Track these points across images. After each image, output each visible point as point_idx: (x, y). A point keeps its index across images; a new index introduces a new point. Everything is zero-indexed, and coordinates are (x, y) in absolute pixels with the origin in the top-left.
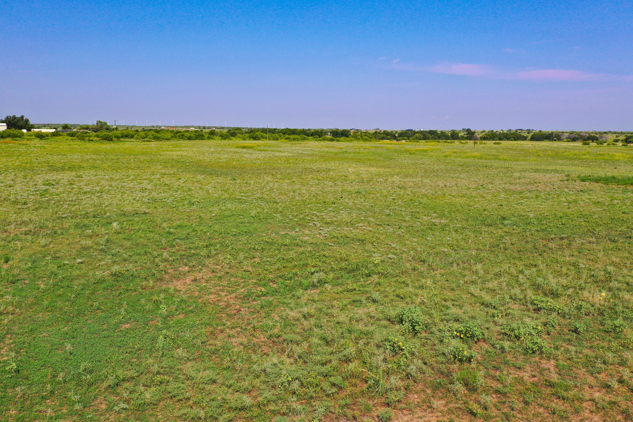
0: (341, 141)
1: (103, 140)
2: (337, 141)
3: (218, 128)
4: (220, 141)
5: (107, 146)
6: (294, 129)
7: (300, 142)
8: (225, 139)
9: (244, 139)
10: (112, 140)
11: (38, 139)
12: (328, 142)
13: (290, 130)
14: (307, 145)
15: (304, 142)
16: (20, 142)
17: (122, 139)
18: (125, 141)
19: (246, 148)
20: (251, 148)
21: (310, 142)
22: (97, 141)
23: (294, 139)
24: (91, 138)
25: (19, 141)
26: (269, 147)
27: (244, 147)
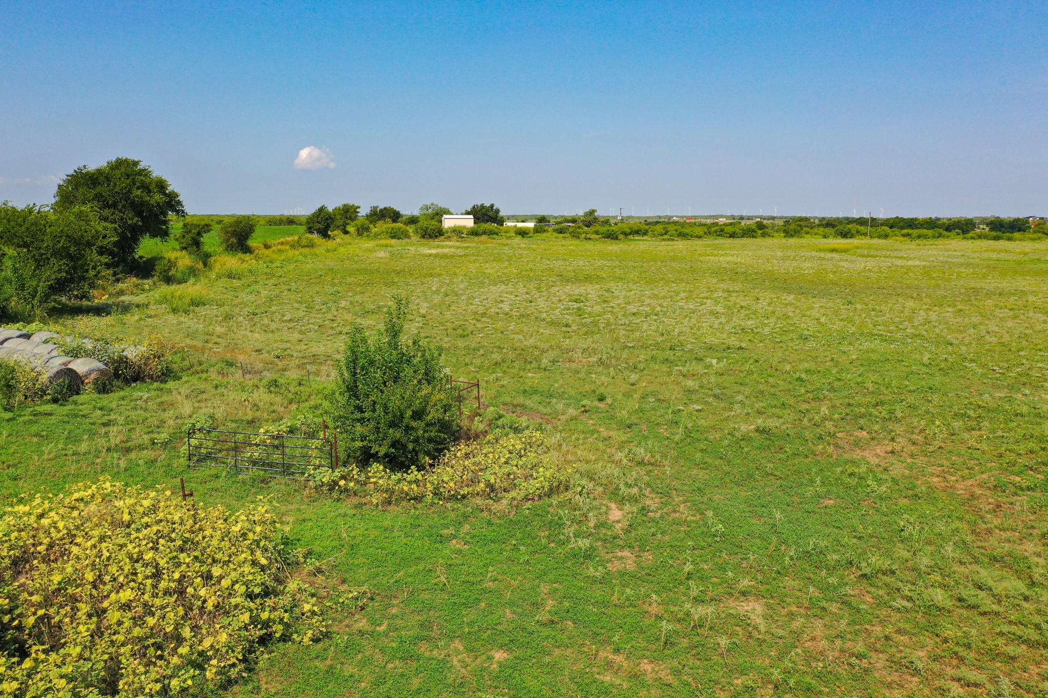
0: (1015, 240)
1: (605, 238)
2: (1009, 239)
3: (765, 219)
4: (784, 240)
5: (613, 247)
6: (912, 219)
7: (931, 241)
8: (792, 236)
9: (825, 237)
10: (616, 238)
11: (520, 237)
12: (992, 242)
13: (902, 220)
14: (949, 246)
15: (940, 241)
16: (499, 241)
17: (631, 237)
18: (635, 240)
19: (837, 251)
20: (845, 251)
21: (953, 242)
22: (597, 240)
23: (919, 237)
24: (588, 236)
25: (497, 240)
26: (877, 250)
27: (833, 251)
